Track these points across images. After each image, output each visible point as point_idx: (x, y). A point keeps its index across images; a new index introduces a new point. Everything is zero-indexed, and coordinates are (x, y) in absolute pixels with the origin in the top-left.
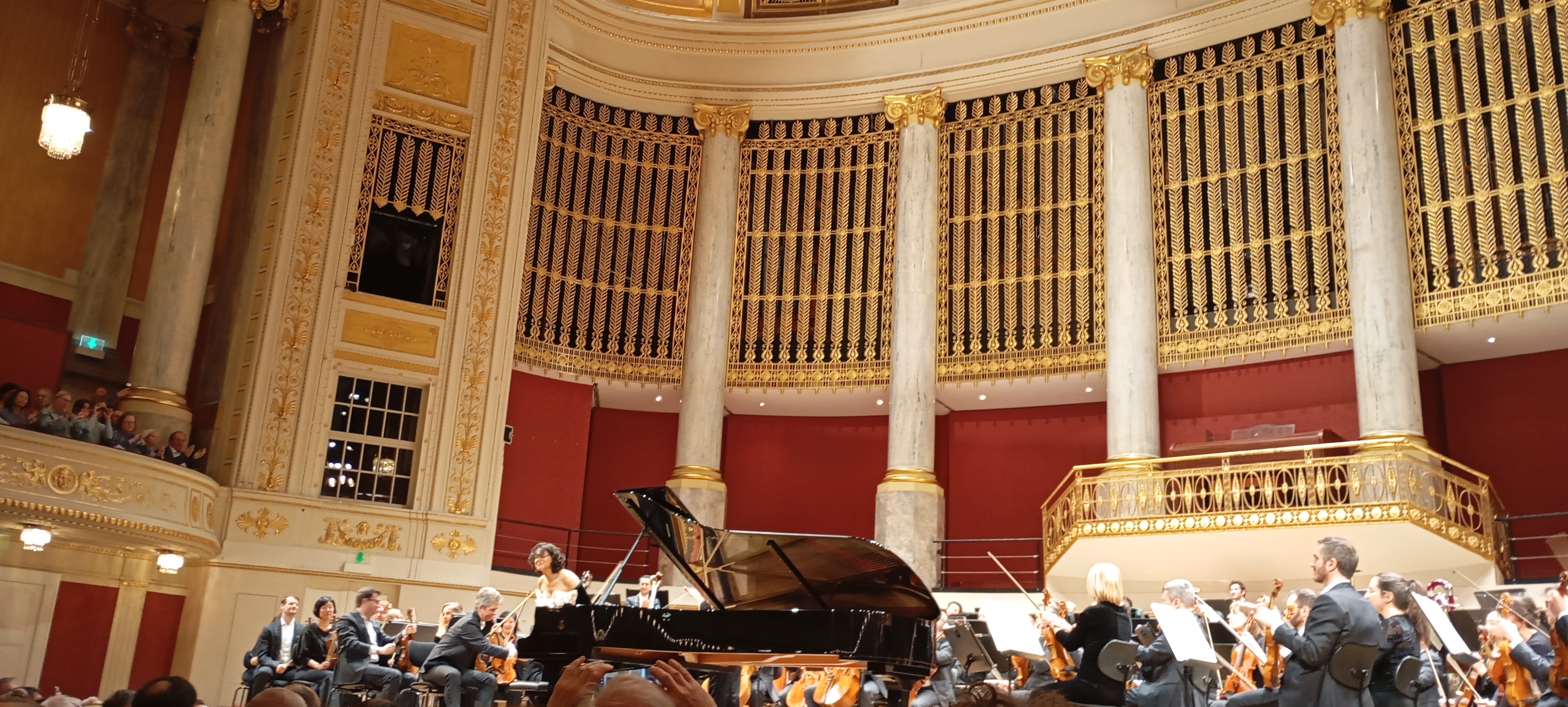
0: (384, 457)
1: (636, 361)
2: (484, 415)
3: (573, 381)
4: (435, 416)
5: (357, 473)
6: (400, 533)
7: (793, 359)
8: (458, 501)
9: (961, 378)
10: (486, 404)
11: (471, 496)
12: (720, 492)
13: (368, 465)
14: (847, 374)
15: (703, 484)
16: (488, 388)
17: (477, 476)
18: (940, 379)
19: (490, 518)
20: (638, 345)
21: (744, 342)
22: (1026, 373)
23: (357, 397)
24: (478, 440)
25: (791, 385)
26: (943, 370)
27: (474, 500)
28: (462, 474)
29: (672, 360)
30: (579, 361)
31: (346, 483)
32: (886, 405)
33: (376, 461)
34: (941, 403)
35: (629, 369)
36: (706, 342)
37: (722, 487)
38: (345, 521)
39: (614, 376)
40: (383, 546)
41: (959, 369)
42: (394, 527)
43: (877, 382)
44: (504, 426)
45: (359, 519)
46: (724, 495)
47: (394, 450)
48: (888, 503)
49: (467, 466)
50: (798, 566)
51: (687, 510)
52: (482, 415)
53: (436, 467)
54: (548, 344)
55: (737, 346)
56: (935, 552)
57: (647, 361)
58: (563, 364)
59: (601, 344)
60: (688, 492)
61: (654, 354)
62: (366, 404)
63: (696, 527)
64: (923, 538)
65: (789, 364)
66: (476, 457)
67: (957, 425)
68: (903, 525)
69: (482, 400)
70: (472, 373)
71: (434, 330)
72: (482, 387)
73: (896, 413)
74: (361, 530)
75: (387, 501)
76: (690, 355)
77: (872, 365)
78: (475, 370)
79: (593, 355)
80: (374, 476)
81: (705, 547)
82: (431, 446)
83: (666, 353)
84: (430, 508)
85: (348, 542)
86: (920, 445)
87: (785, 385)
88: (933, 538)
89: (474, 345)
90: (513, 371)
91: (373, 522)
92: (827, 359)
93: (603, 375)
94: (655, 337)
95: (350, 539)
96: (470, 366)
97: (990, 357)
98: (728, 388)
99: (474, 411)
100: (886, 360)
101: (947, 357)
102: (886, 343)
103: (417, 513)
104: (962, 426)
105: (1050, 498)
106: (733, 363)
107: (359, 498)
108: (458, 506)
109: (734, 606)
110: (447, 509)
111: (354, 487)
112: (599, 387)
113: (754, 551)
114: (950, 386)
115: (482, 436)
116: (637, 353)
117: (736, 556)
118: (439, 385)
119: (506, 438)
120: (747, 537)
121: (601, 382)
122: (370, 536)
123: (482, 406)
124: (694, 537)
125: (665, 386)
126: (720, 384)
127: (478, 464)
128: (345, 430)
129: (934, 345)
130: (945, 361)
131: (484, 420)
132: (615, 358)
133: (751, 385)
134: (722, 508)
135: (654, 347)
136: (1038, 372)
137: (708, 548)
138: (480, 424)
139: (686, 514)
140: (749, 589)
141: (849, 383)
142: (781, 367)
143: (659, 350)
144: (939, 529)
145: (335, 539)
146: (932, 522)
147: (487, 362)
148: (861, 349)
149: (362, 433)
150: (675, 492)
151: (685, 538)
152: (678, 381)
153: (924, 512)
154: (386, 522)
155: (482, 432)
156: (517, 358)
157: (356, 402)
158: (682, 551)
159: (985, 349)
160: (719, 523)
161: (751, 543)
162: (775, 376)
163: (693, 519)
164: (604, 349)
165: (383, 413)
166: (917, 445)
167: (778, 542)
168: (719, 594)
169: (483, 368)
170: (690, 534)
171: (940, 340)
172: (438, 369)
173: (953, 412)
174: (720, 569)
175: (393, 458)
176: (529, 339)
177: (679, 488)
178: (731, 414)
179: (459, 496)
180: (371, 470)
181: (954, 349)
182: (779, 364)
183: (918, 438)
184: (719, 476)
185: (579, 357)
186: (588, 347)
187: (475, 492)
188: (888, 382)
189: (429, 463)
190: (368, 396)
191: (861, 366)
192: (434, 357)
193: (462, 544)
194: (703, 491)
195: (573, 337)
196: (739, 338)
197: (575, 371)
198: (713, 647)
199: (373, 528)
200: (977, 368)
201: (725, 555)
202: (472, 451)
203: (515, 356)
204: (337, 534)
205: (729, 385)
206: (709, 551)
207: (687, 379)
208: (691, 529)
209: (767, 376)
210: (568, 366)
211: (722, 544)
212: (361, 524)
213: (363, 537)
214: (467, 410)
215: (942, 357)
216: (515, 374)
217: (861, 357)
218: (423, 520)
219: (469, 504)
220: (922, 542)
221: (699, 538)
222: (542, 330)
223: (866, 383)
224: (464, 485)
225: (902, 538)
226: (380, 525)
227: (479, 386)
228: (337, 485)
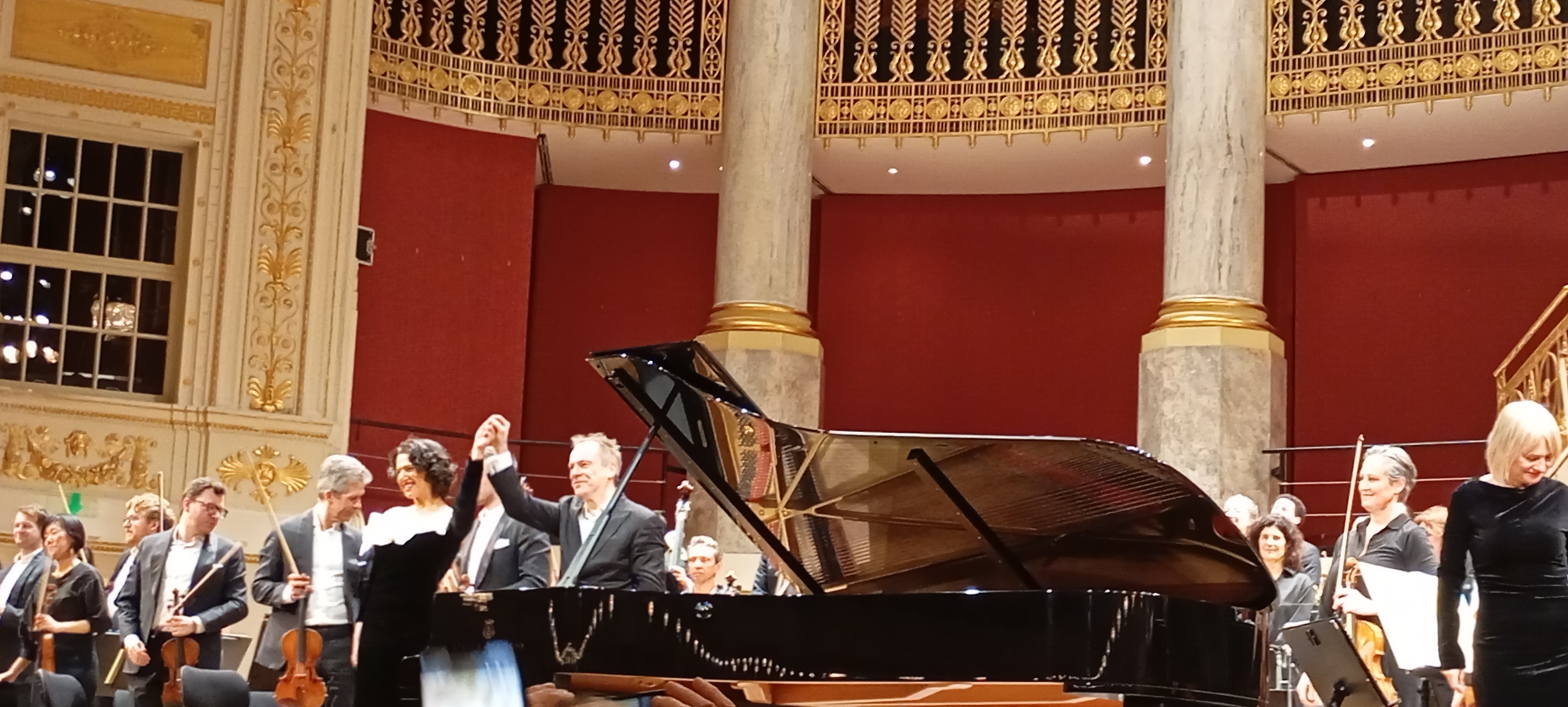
0: (112, 298)
1: (625, 84)
2: (314, 207)
3: (495, 129)
4: (212, 211)
5: (59, 331)
6: (152, 453)
7: (957, 72)
8: (269, 385)
9: (1320, 101)
10: (315, 182)
11: (294, 375)
12: (809, 358)
13: (81, 315)
14: (1074, 101)
15: (773, 341)
16: (318, 150)
17: (304, 332)
18: (1274, 106)
19: (335, 419)
20: (628, 51)
21: (851, 38)
22: (1461, 87)
23: (50, 175)
24: (302, 257)
25: (955, 127)
26: (1282, 85)
27: (300, 383)
28: (274, 330)
29: (700, 80)
30: (505, 87)
31: (40, 355)
32: (1160, 165)
33: (96, 308)
34: (1274, 155)
35: (609, 102)
36: (772, 38)
37: (813, 346)
38: (40, 430)
39: (579, 118)
40: (119, 480)
41: (1317, 82)
42: (139, 440)
43: (1139, 116)
44: (355, 226)
45: (67, 425)
46: (818, 364)
47: (131, 281)
48: (1165, 372)
49: (282, 312)
50: (976, 505)
51: (740, 390)
52: (308, 205)
53: (219, 315)
54: (440, 52)
55: (837, 47)
56: (1266, 475)
57: (649, 85)
58: (471, 97)
59: (549, 50)
60: (743, 358)
61: (662, 69)
62: (70, 189)
63: (759, 424)
64: (1243, 445)
65: (949, 82)
66: (300, 293)
67: (1313, 203)
68: (1197, 417)
69: (307, 176)
70: (283, 118)
71: (202, 30)
72: (306, 147)
73: (1180, 181)
74: (73, 448)
75: (123, 387)
76: (738, 68)
77: (1127, 79)
78: (290, 112)
79: (533, 75)
80: (94, 335)
81: (780, 467)
82: (206, 272)
83: (688, 66)
84: (212, 400)
85: (49, 473)
86: (1232, 248)
87: (942, 127)
88: (1262, 443)
89: (287, 58)
90: (369, 112)
91: (97, 431)
92: (1031, 69)
93: (555, 115)
94: (664, 33)
95: (53, 467)
96: (280, 104)
97: (1385, 55)
98: (819, 139)
99: (293, 198)
100: (1157, 68)
101: (1291, 57)
102: (1158, 31)
103: (185, 411)
104: (1323, 205)
105: (1513, 354)
106: (830, 85)
107: (66, 381)
108: (267, 395)
109: (844, 587)
110: (246, 403)
111: (57, 364)
112: (550, 142)
113: (882, 473)
114: (1297, 119)
115: (310, 248)
116: (627, 67)
117: (843, 485)
118: (217, 146)
119: (361, 253)
120: (866, 444)
121: (554, 130)
122: (93, 459)
123: (308, 185)
124: (757, 447)
125: (688, 136)
126: (803, 128)
127: (306, 307)
128: (29, 244)
129: (1262, 32)
130: (1285, 65)
131: (313, 214)
132: (580, 80)
133: (868, 130)
134: (814, 390)
135: (662, 53)
136: (1488, 84)
137: (787, 470)
138: (305, 226)
139: (739, 400)
140: (873, 552)
141: (1078, 120)
142: (931, 90)
143: (671, 60)
144: (1275, 425)
145: (22, 467)
146: (1260, 409)
147: (312, 93)
148: (1104, 47)
149: (65, 248)
150: (716, 356)
151: (738, 450)
152: (715, 125)
153: (1242, 390)
154: (123, 430)
155: (311, 240)
156: (376, 83)
157: (47, 184)
158: (733, 478)
159: (1371, 38)
160: (811, 418)
161: (874, 457)
162: (919, 109)
163: (752, 408)
164: (557, 61)
165: (105, 204)
166: (1226, 249)
167: (933, 454)
168: (812, 563)
169: (306, 107)
170: (748, 439)
171: (1274, 20)
172: (214, 110)
173: (1303, 176)
174: (812, 511)
175: (130, 301)
176: (399, 42)
177: (724, 350)
178: (829, 193)
179: (269, 376)
180: (90, 325)
181: (1306, 39)
182: (927, 83)
183: (1227, 235)
184: (806, 323)
185: (504, 79)
186: (524, 57)
187: (302, 366)
188: (1162, 115)
189: (204, 308)
190: (72, 176)
191: (1103, 82)
192: (203, 86)
193: (281, 474)
194: (774, 355)
195: (491, 36)
196: (841, 30)
197: (498, 108)
198: (801, 674)
199: (98, 442)
200: (1354, 79)
201: (822, 482)
202: (290, 282)
203: (371, 79)
204: (26, 456)
205: (822, 130)
206: (788, 478)
207: (734, 120)
208: (748, 430)
209: (902, 110)
210: (482, 99)
211: (814, 461)
212: (73, 436)
213: (79, 462)
214: (276, 196)
215: (1280, 57)
216: (375, 120)
217: (1104, 64)
218: (197, 425)
219: (292, 392)
220: (1239, 453)
221: (766, 448)
222: (426, 24)
223: (1114, 119)
224: (279, 352)
225: (1196, 446)
226: (111, 438)
227: (298, 145)
228: (20, 358)
